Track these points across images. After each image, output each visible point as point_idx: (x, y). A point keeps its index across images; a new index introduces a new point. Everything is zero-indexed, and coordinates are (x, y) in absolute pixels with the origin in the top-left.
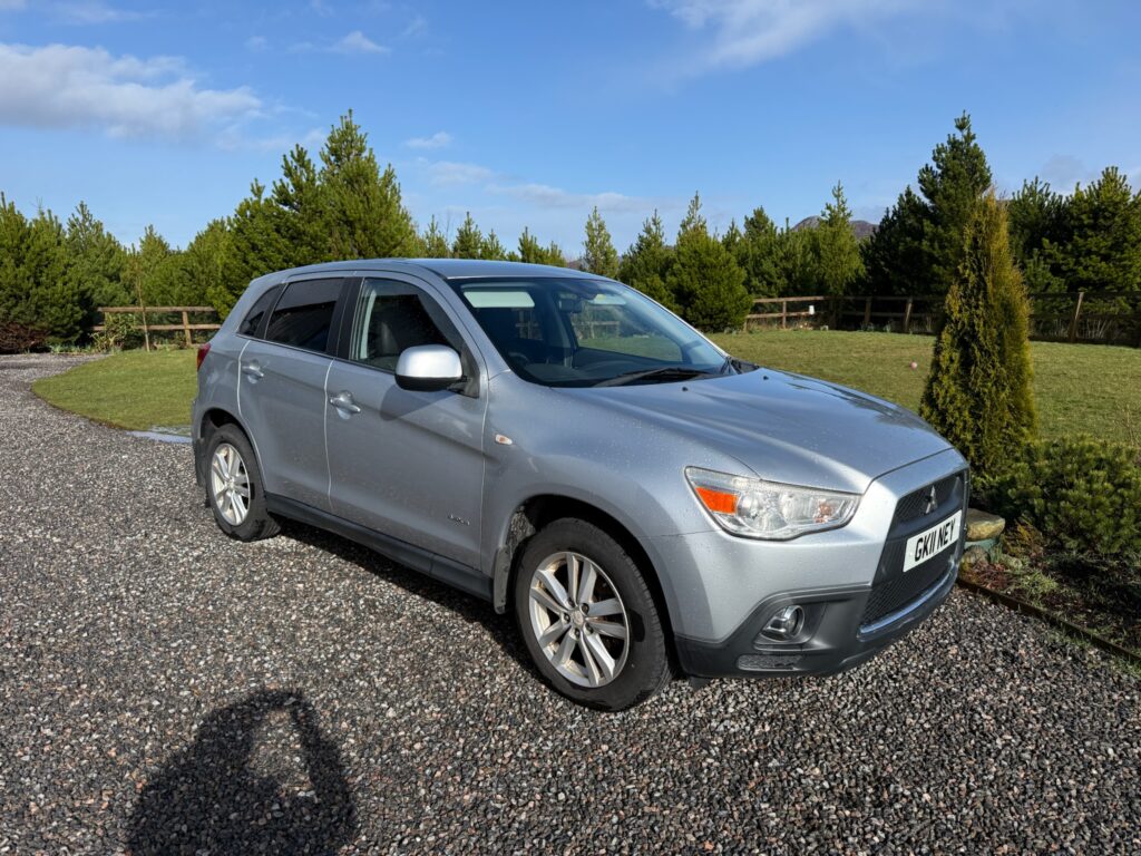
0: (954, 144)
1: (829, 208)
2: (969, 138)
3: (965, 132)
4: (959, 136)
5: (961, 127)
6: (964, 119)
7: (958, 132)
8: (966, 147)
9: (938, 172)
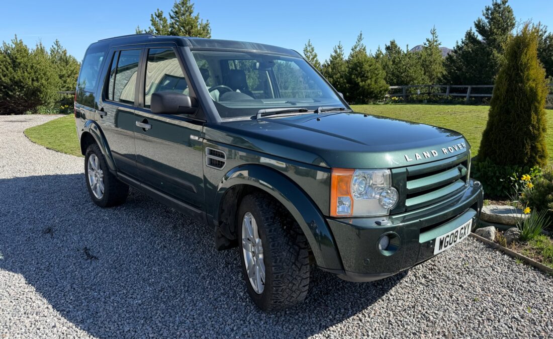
0: (495, 4)
1: (428, 40)
8: (502, 6)
9: (486, 21)
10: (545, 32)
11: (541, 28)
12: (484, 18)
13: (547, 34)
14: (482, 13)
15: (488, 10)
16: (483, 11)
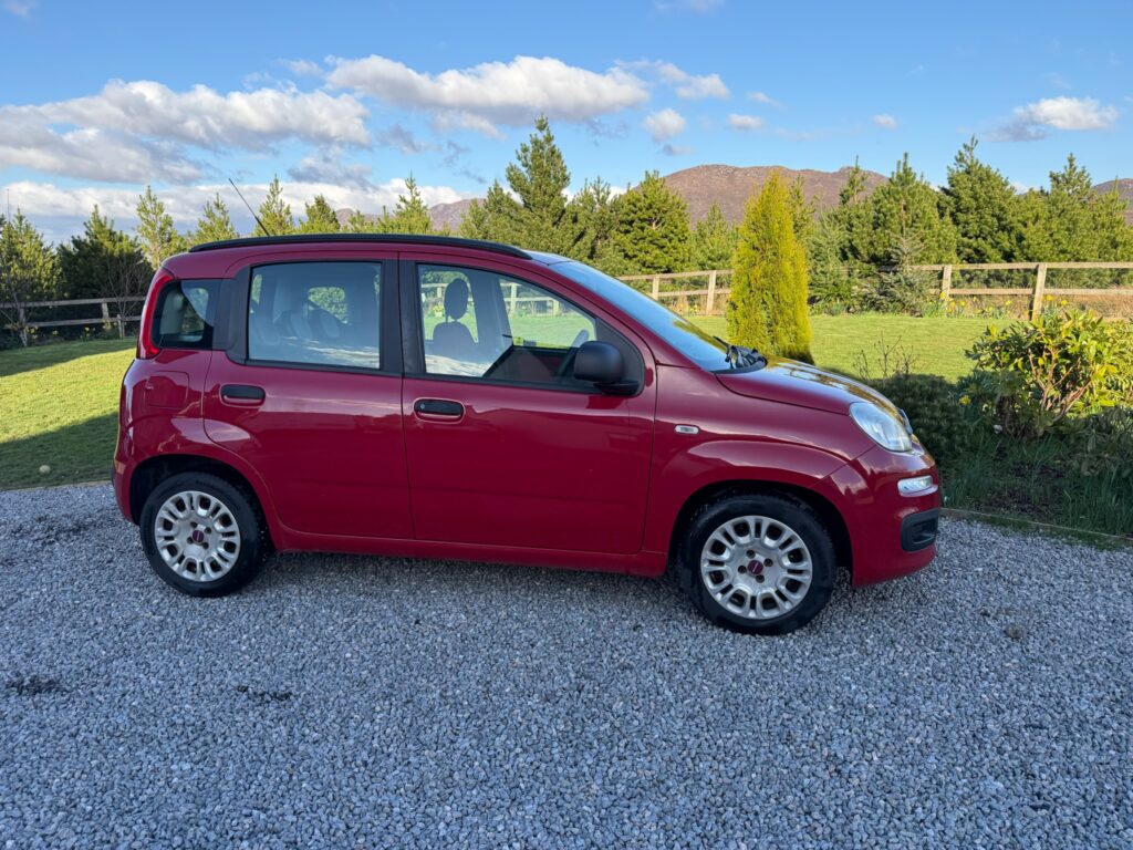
0: (535, 142)
1: (403, 200)
2: (549, 139)
3: (545, 133)
4: (541, 136)
5: (541, 127)
6: (543, 120)
7: (537, 131)
8: (547, 147)
9: (524, 169)
10: (608, 193)
11: (602, 186)
12: (519, 164)
13: (610, 198)
14: (516, 155)
15: (525, 150)
16: (517, 152)
